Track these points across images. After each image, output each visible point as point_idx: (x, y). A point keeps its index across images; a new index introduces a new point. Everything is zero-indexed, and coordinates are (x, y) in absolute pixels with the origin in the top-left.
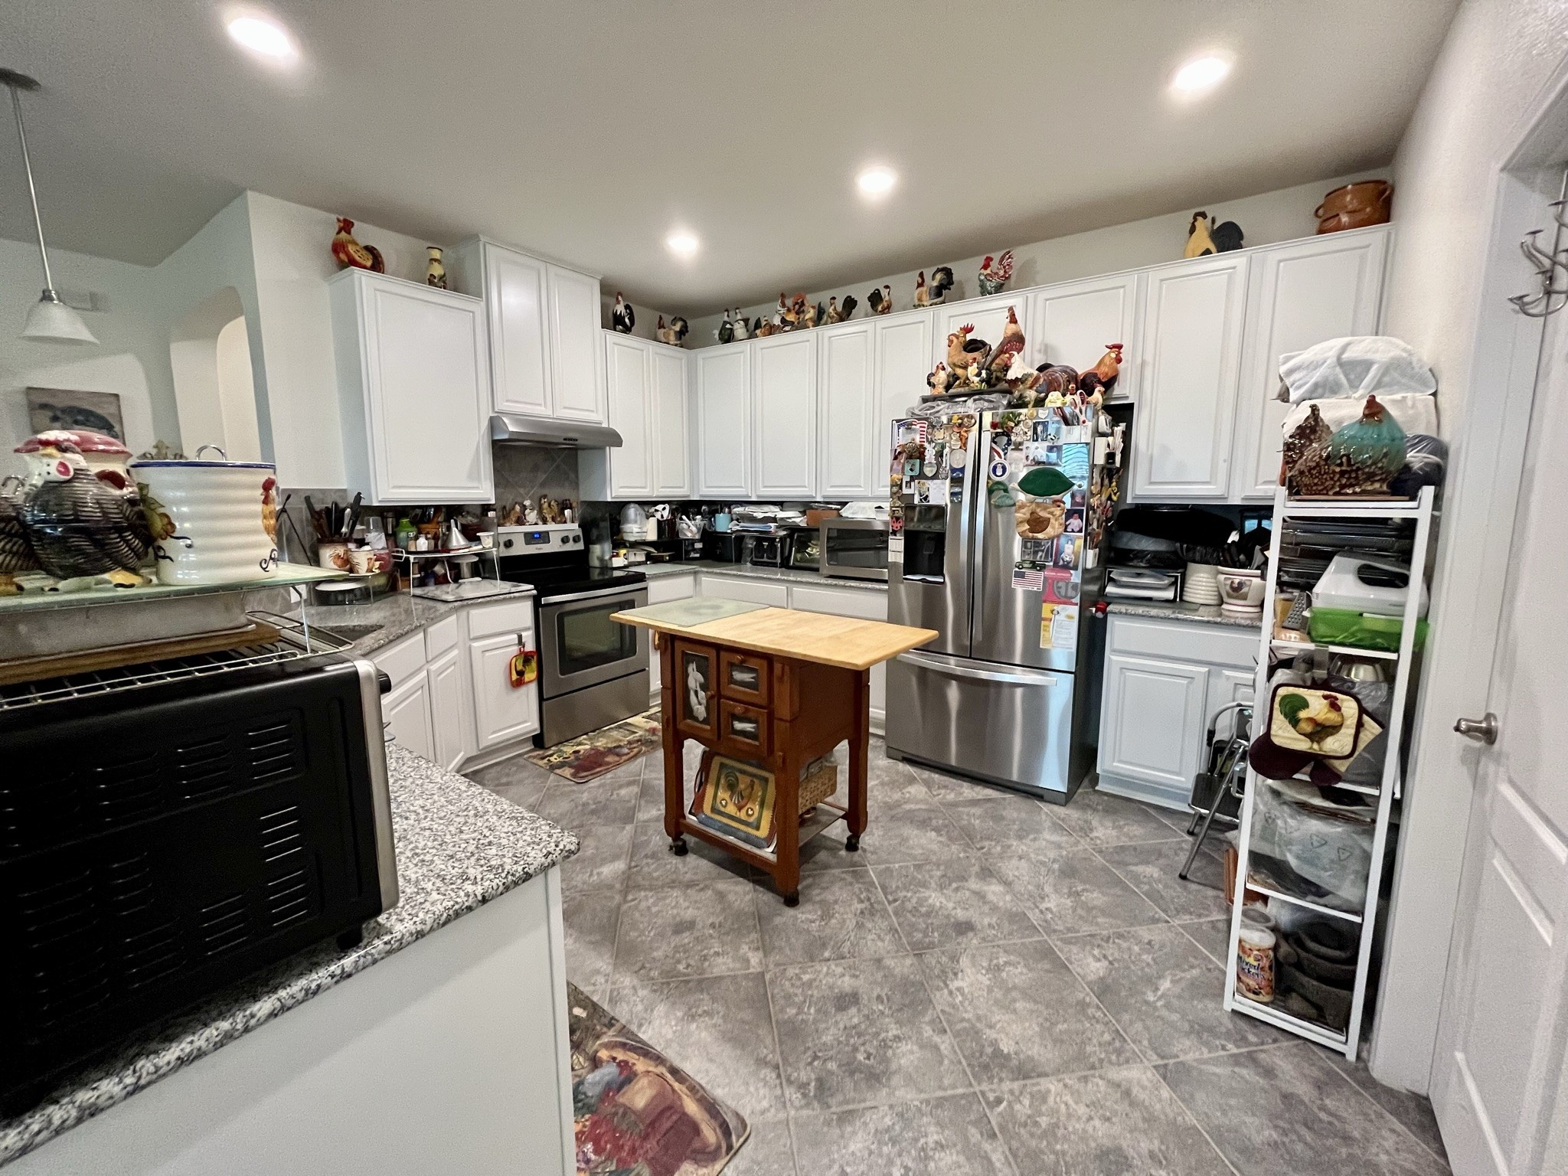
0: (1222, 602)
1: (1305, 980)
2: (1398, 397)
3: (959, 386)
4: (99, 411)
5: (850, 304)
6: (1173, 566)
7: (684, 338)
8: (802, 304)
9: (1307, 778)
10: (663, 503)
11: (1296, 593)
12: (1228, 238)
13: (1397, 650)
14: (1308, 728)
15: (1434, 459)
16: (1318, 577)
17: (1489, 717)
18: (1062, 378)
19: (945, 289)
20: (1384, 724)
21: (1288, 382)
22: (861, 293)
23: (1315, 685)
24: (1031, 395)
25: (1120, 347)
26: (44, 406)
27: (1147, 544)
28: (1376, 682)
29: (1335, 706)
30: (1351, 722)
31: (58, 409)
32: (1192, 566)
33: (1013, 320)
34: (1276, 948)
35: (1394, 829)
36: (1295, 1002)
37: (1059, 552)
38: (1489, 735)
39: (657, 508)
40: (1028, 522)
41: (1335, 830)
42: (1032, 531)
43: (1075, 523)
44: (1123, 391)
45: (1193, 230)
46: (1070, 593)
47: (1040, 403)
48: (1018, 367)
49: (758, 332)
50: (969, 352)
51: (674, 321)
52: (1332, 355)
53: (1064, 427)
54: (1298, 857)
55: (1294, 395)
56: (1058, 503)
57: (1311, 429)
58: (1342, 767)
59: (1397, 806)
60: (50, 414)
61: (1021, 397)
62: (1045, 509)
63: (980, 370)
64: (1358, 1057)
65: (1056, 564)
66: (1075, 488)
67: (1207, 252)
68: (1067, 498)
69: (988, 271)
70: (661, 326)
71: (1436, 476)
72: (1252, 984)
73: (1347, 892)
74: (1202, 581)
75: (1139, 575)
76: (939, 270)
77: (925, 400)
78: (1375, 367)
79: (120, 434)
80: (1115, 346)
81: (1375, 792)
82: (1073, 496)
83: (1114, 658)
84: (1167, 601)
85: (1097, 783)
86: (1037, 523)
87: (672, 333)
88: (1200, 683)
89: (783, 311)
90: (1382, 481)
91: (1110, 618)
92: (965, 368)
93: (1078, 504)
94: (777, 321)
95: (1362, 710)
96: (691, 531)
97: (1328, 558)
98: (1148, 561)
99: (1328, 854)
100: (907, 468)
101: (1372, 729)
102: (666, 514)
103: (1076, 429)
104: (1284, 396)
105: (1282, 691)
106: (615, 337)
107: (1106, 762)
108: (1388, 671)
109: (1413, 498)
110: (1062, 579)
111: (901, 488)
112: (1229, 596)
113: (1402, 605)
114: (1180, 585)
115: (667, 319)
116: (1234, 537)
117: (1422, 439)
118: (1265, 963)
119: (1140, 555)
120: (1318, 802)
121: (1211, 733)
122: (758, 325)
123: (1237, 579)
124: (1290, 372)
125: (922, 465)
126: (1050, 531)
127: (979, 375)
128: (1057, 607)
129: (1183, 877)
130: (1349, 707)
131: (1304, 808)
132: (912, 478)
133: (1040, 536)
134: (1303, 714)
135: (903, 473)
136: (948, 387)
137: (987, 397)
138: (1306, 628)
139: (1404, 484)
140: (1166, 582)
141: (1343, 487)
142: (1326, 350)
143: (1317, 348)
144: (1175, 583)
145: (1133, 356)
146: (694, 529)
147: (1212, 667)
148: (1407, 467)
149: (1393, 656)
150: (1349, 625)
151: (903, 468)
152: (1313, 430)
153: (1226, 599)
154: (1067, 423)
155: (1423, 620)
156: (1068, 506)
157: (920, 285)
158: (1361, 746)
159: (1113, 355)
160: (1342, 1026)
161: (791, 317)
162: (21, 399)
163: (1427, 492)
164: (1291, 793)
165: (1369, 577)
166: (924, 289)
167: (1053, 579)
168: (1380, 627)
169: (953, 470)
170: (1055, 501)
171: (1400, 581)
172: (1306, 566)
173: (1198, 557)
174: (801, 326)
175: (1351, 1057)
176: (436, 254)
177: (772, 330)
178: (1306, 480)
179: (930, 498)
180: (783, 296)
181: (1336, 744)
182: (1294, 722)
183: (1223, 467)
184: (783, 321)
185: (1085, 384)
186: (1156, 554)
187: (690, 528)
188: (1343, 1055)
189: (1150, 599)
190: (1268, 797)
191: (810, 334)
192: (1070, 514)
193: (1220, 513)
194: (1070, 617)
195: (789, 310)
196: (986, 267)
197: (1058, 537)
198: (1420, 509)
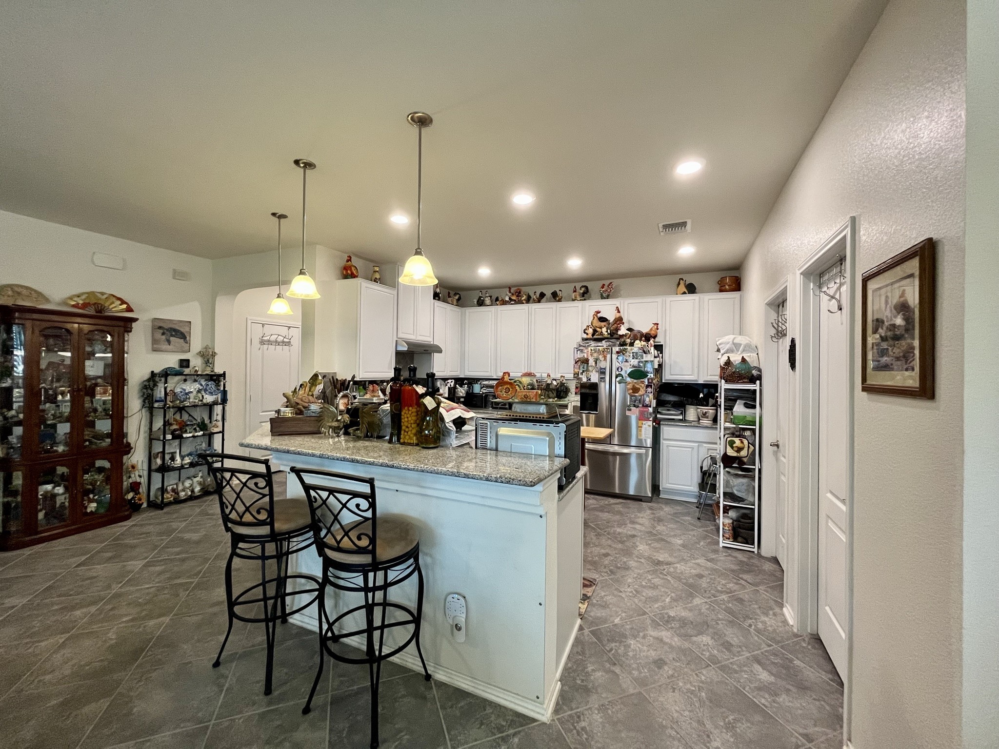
0: (699, 419)
1: (742, 531)
2: (749, 355)
3: (598, 335)
4: (182, 330)
5: (542, 295)
6: (680, 406)
7: (460, 302)
8: (520, 293)
9: (737, 465)
10: (451, 379)
11: (728, 411)
12: (691, 289)
13: (755, 426)
14: (736, 449)
15: (759, 373)
16: (734, 407)
17: (778, 441)
18: (639, 335)
19: (585, 294)
20: (754, 446)
21: (720, 347)
22: (548, 291)
23: (737, 437)
24: (628, 341)
25: (658, 324)
26: (160, 328)
27: (671, 398)
28: (751, 435)
29: (742, 442)
30: (746, 446)
31: (165, 329)
32: (688, 406)
33: (619, 312)
34: (733, 523)
35: (760, 479)
36: (740, 539)
37: (644, 401)
38: (778, 446)
39: (448, 381)
40: (632, 389)
41: (745, 480)
42: (633, 392)
43: (649, 390)
44: (660, 340)
45: (679, 284)
46: (649, 416)
47: (632, 344)
48: (623, 331)
49: (498, 302)
50: (601, 322)
51: (455, 294)
52: (731, 340)
53: (644, 355)
54: (737, 490)
55: (722, 351)
56: (643, 382)
57: (728, 363)
58: (745, 460)
59: (760, 470)
60: (161, 331)
61: (624, 341)
62: (638, 384)
63: (607, 329)
64: (758, 552)
65: (643, 406)
66: (649, 377)
67: (684, 293)
68: (646, 380)
69: (604, 289)
70: (449, 297)
71: (759, 378)
72: (727, 536)
73: (750, 499)
74: (692, 412)
75: (668, 410)
76: (583, 287)
77: (584, 339)
78: (742, 346)
79: (188, 341)
80: (655, 324)
81: (754, 467)
82: (648, 380)
83: (664, 442)
84: (680, 420)
85: (659, 495)
86: (635, 390)
87: (455, 300)
88: (696, 449)
89: (510, 294)
90: (747, 379)
91: (662, 427)
92: (601, 328)
93: (650, 383)
94: (507, 299)
95: (749, 443)
96: (462, 392)
97: (735, 401)
98: (672, 405)
99: (744, 487)
100: (581, 367)
101: (752, 448)
102: (452, 384)
103: (649, 355)
104: (718, 350)
105: (728, 439)
106: (438, 304)
107: (664, 484)
108: (754, 431)
109: (755, 384)
110: (645, 411)
111: (578, 375)
112: (702, 417)
113: (755, 414)
114: (684, 413)
115: (452, 293)
116: (701, 395)
117: (756, 367)
118: (730, 528)
119: (668, 402)
120: (740, 473)
121: (702, 468)
122: (497, 299)
123: (704, 411)
124: (720, 344)
125: (587, 367)
126: (640, 393)
127: (607, 332)
128: (644, 422)
129: (699, 519)
130: (746, 442)
131: (737, 475)
132: (583, 371)
133: (637, 394)
134: (734, 445)
135: (579, 369)
136: (593, 335)
137: (611, 340)
138: (732, 422)
139: (753, 380)
140: (680, 412)
141: (738, 380)
142: (729, 338)
143: (727, 337)
144: (682, 413)
145: (662, 328)
146: (463, 392)
147: (700, 444)
148: (753, 375)
149: (754, 427)
150: (743, 419)
151: (579, 367)
152: (729, 364)
153: (701, 418)
154: (645, 353)
155: (761, 418)
156: (647, 383)
157: (575, 291)
158: (750, 453)
159: (656, 327)
160: (753, 544)
161: (514, 298)
162: (150, 324)
163: (758, 382)
164: (732, 471)
165: (747, 406)
166: (577, 293)
167: (642, 411)
168: (751, 419)
169: (601, 369)
170: (641, 382)
171: (754, 407)
172: (730, 403)
173: (689, 403)
174: (521, 302)
175: (756, 552)
176: (377, 269)
177: (504, 303)
178: (729, 378)
179: (592, 379)
180: (510, 288)
181: (744, 453)
182: (732, 448)
183: (696, 370)
184: (510, 299)
185: (647, 337)
186: (675, 402)
187: (462, 391)
188: (754, 552)
189: (673, 419)
190: (726, 474)
191: (525, 307)
192: (647, 386)
193: (696, 387)
194: (649, 426)
195: (513, 294)
196: (603, 287)
197: (643, 395)
198: (756, 387)
